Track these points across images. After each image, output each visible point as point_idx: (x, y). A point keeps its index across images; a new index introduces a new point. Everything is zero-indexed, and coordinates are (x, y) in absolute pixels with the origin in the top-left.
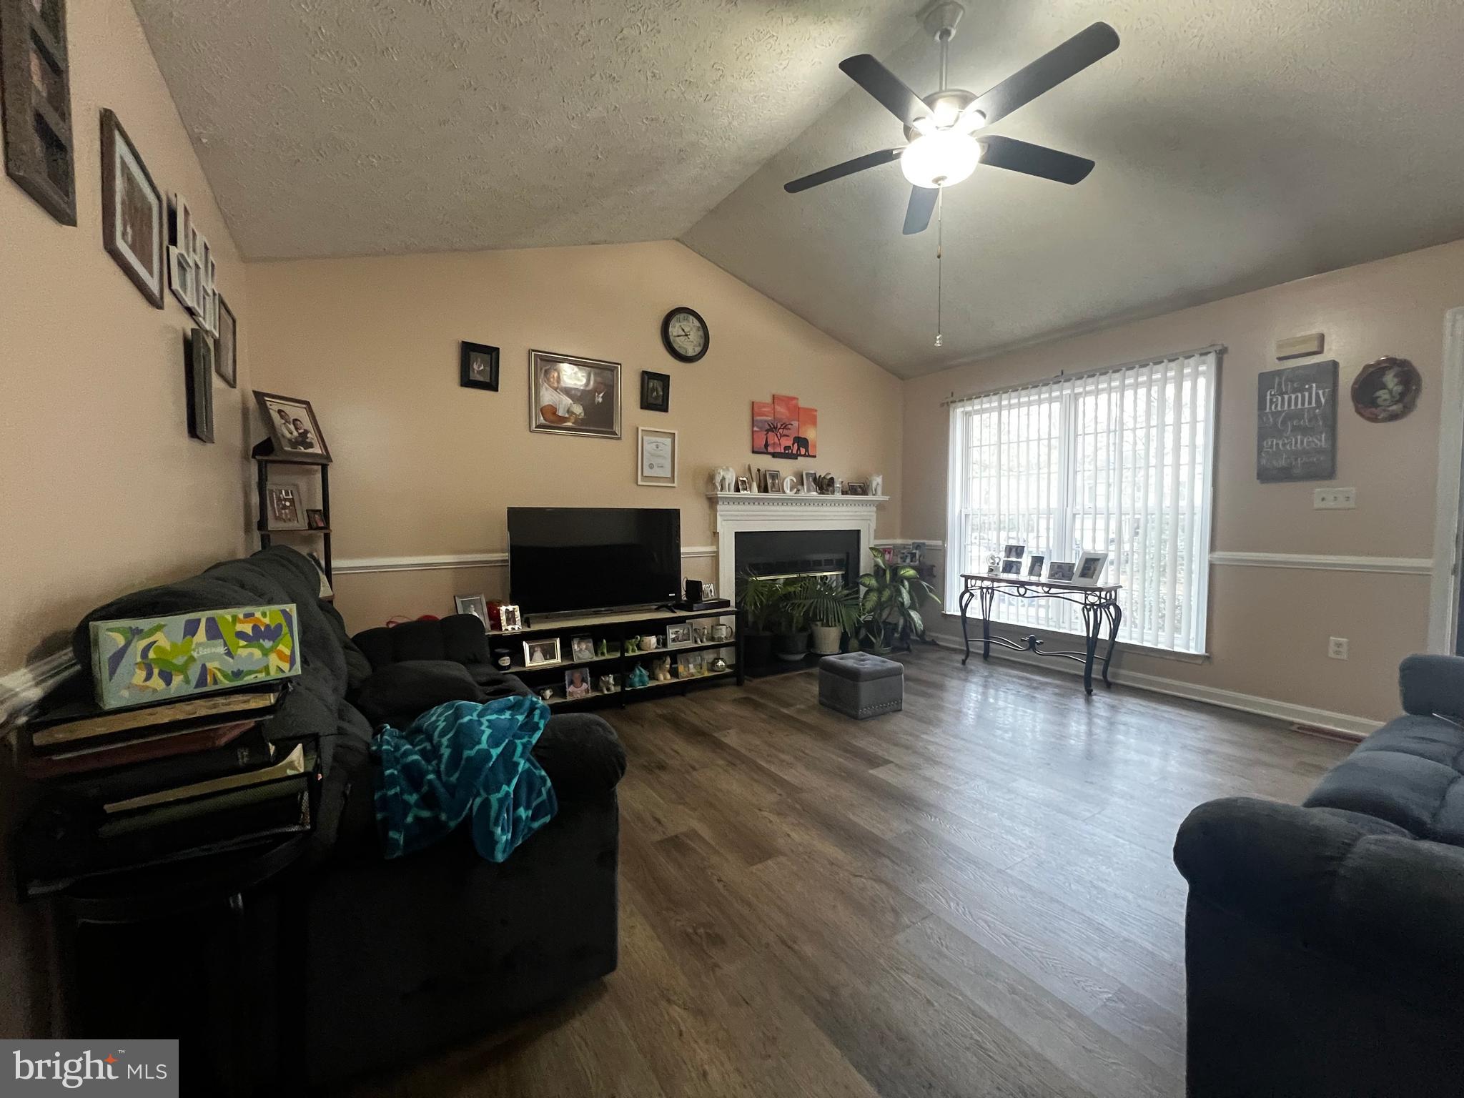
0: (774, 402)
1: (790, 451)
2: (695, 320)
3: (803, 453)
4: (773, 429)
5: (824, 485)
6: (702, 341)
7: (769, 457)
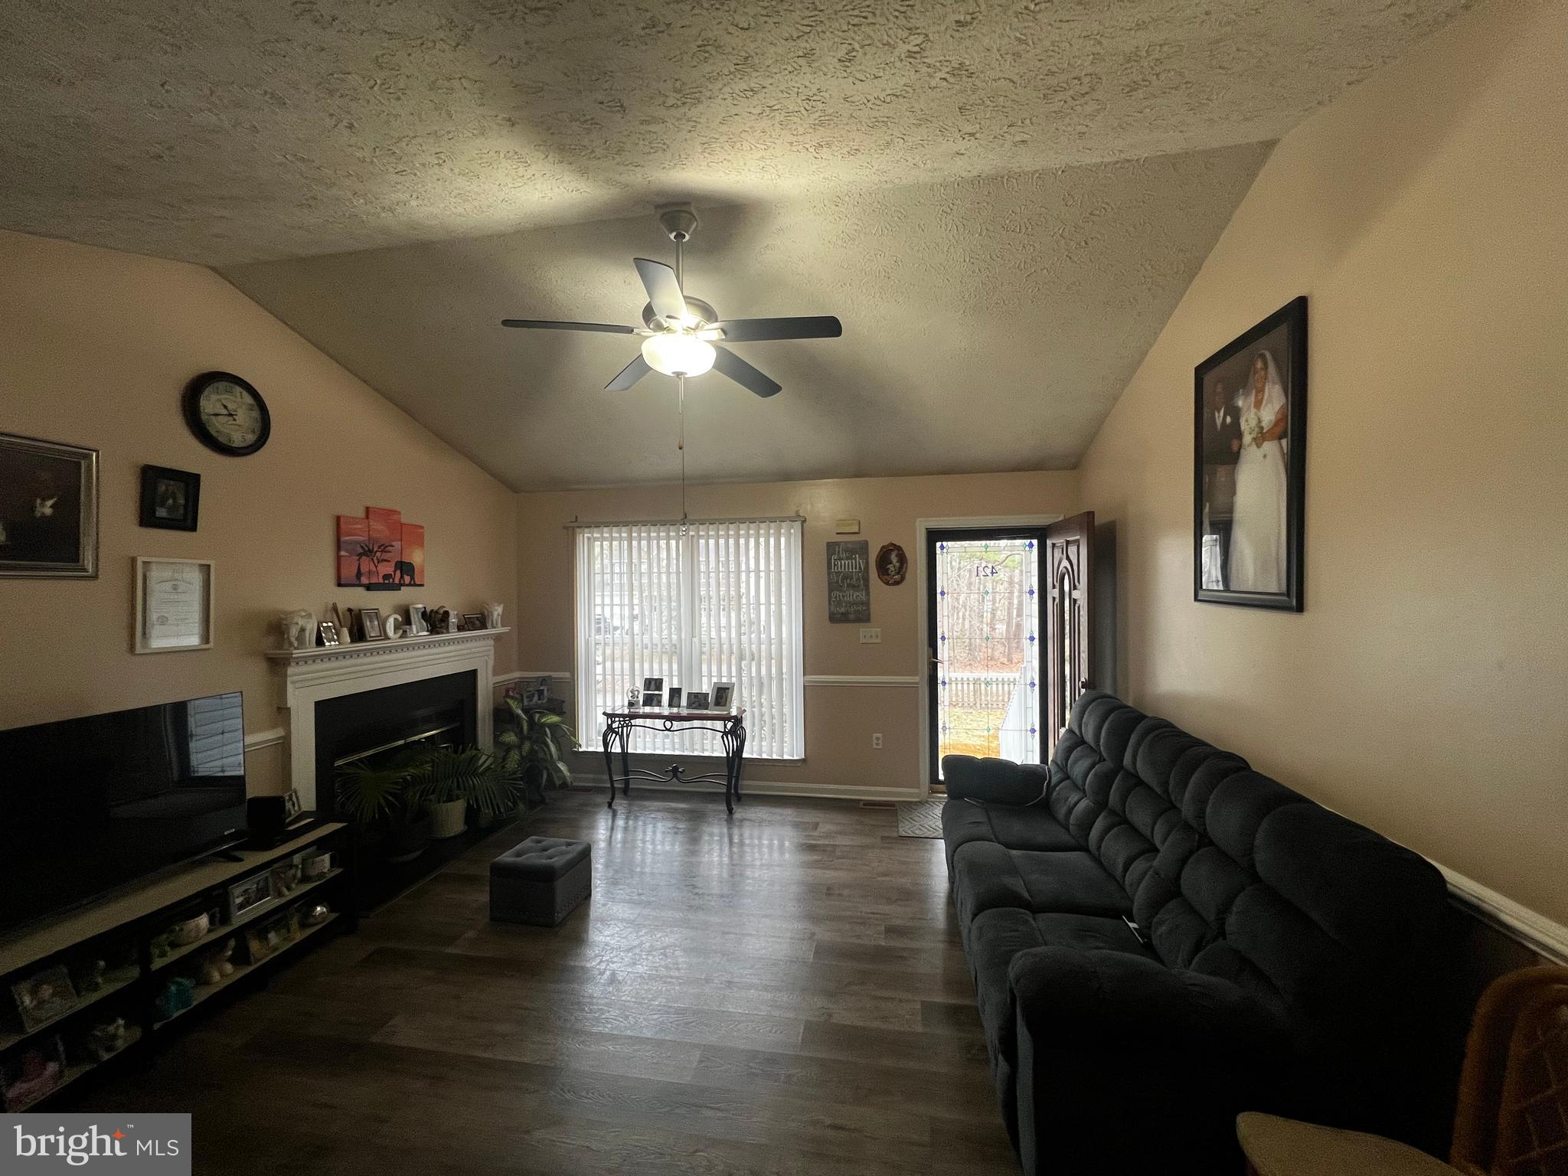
0: (367, 517)
1: (391, 580)
2: (245, 394)
3: (407, 582)
4: (367, 552)
5: (436, 621)
6: (257, 426)
7: (361, 590)
